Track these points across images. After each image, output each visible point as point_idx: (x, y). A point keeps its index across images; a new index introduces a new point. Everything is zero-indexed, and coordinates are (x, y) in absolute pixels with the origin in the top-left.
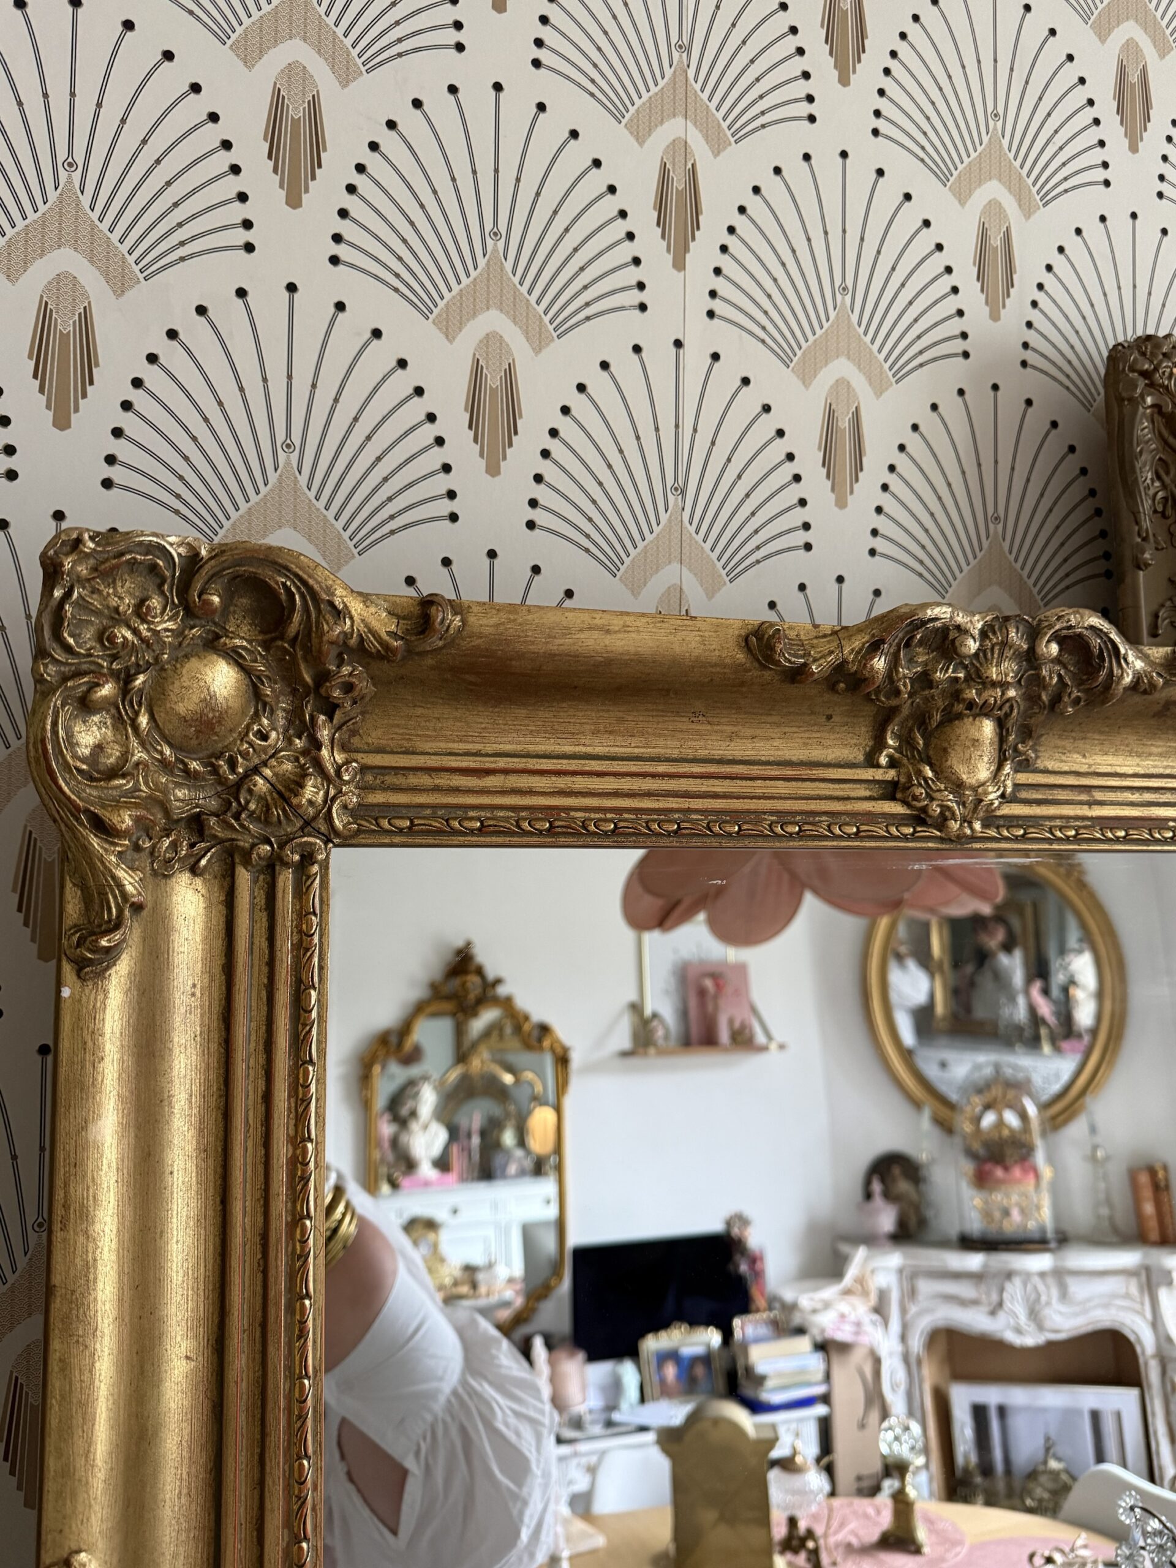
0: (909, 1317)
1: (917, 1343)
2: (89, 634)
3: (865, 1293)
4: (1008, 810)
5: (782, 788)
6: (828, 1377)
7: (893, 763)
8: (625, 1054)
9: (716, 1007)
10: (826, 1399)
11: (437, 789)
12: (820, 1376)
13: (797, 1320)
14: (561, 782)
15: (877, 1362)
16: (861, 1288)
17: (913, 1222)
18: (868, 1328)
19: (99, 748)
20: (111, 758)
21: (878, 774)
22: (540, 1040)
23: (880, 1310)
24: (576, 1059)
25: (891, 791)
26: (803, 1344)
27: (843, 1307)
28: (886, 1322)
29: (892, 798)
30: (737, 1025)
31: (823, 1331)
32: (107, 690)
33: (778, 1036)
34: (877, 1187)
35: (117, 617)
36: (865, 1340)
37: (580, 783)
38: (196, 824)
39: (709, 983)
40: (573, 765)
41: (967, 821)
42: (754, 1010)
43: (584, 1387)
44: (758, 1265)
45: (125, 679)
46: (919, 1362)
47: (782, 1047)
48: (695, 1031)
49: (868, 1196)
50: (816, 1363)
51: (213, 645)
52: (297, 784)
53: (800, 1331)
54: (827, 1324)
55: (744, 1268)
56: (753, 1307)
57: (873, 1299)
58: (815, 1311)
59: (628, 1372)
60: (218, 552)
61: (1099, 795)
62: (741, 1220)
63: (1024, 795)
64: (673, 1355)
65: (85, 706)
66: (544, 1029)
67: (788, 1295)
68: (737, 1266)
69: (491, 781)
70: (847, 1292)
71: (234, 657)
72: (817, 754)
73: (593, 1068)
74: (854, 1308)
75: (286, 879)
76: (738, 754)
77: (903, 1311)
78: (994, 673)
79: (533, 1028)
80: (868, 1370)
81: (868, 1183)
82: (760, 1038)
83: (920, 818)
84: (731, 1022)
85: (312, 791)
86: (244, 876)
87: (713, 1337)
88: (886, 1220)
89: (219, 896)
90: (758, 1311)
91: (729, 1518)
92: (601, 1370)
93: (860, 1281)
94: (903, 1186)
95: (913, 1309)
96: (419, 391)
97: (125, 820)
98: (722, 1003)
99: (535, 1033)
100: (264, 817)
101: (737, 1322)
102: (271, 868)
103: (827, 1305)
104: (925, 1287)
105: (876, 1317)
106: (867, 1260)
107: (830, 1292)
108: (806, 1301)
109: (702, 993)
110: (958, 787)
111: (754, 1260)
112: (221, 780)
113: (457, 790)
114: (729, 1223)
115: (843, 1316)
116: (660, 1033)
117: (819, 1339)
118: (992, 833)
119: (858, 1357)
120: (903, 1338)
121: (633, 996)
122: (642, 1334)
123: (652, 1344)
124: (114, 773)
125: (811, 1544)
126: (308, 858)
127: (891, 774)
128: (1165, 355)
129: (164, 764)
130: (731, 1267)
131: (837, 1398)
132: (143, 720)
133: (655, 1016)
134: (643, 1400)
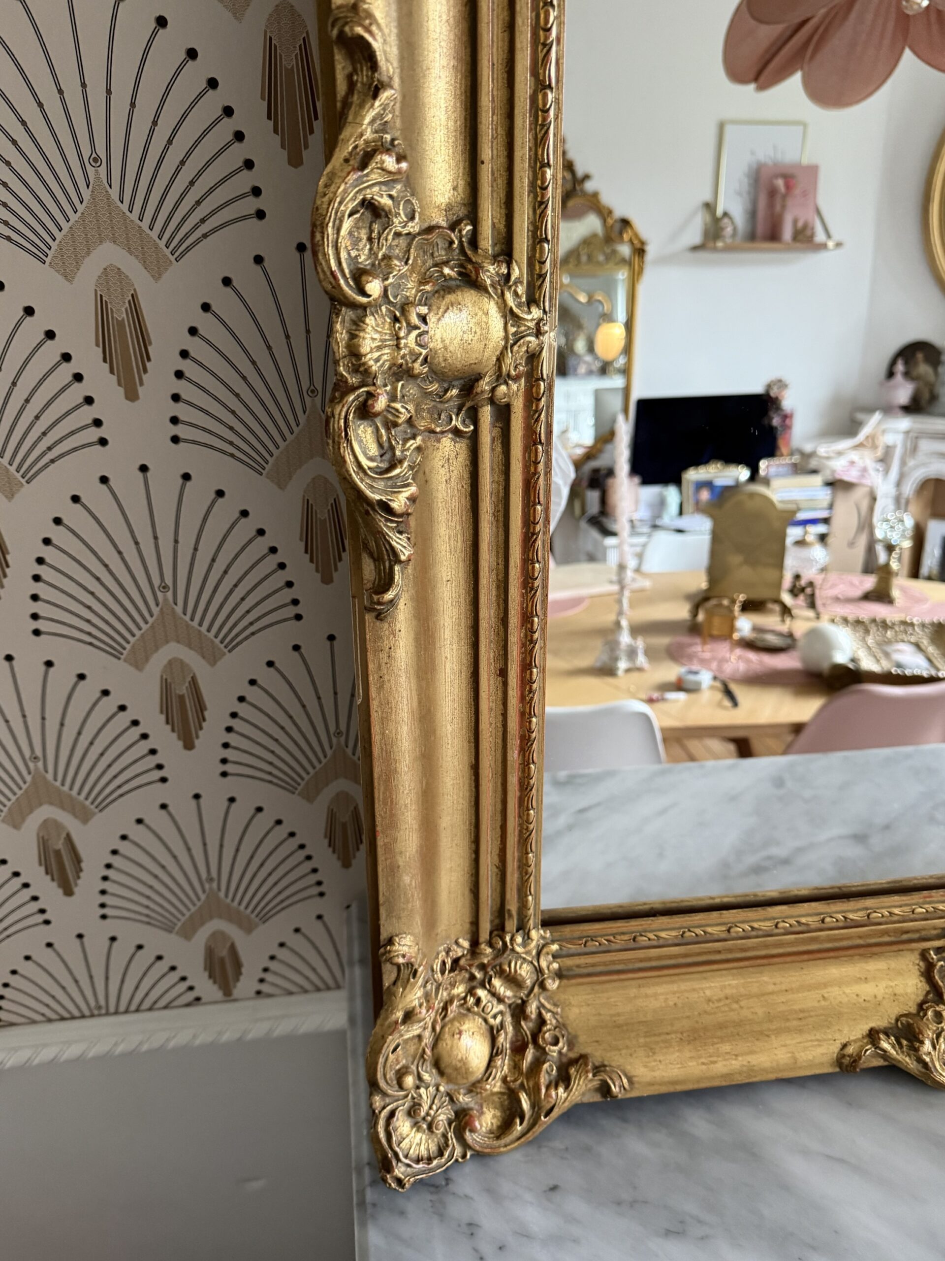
0: (906, 469)
1: (909, 489)
3: (874, 447)
6: (831, 507)
8: (695, 248)
9: (784, 207)
10: (826, 521)
12: (825, 504)
13: (813, 463)
15: (874, 499)
16: (871, 443)
17: (926, 396)
18: (872, 473)
22: (621, 233)
23: (885, 460)
24: (651, 251)
26: (817, 480)
27: (854, 456)
28: (887, 471)
30: (800, 224)
31: (833, 472)
33: (837, 236)
34: (900, 367)
36: (867, 482)
39: (780, 183)
42: (818, 212)
43: (637, 502)
44: (787, 421)
46: (907, 502)
47: (839, 245)
48: (760, 230)
49: (891, 374)
50: (824, 495)
53: (814, 472)
54: (840, 467)
55: (776, 421)
56: (778, 453)
57: (880, 453)
58: (828, 458)
59: (671, 494)
62: (781, 384)
64: (708, 484)
66: (625, 223)
67: (808, 448)
68: (771, 419)
70: (860, 446)
73: (665, 260)
74: (862, 458)
77: (903, 463)
79: (616, 221)
80: (865, 504)
81: (893, 363)
82: (820, 237)
84: (795, 221)
87: (744, 473)
88: (903, 392)
90: (782, 455)
91: (752, 561)
92: (652, 491)
93: (872, 438)
94: (924, 369)
95: (911, 463)
98: (790, 202)
99: (618, 226)
101: (763, 464)
103: (840, 454)
104: (926, 446)
105: (880, 466)
106: (879, 423)
107: (845, 444)
108: (822, 450)
109: (772, 193)
111: (786, 417)
114: (769, 387)
115: (852, 463)
116: (729, 230)
117: (830, 478)
119: (859, 494)
120: (899, 484)
121: (707, 197)
122: (686, 467)
123: (692, 475)
125: (809, 591)
130: (766, 422)
131: (835, 522)
133: (726, 214)
134: (681, 513)
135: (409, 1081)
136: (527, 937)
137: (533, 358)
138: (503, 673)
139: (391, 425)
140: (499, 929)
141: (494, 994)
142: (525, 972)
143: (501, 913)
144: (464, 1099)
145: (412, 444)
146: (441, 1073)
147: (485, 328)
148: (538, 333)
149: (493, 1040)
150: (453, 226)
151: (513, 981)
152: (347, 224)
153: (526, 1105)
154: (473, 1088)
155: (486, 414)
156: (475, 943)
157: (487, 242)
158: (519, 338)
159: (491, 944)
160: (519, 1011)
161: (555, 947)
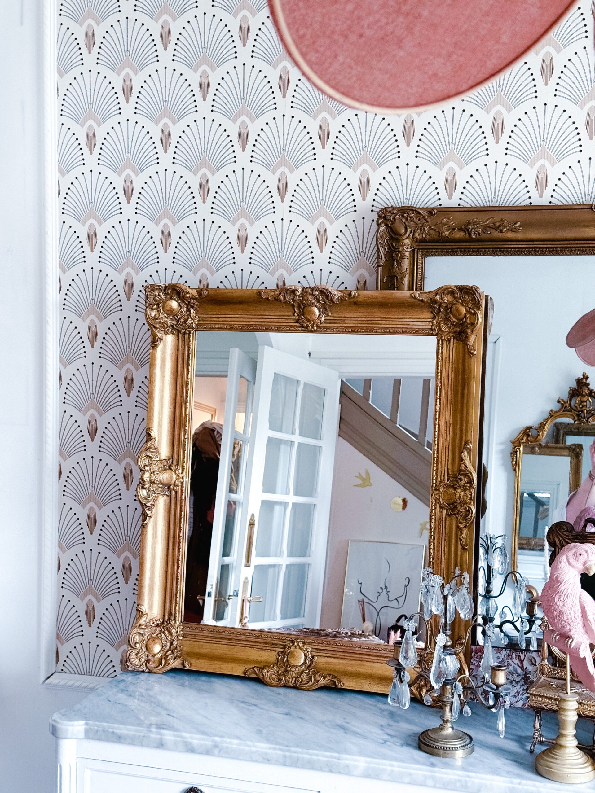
2: (152, 299)
4: (322, 325)
5: (275, 320)
7: (298, 315)
11: (211, 321)
14: (232, 319)
19: (155, 315)
20: (157, 317)
21: (294, 317)
25: (297, 321)
29: (297, 322)
32: (155, 306)
35: (156, 296)
37: (236, 319)
38: (172, 326)
40: (234, 316)
41: (312, 327)
45: (158, 305)
51: (171, 298)
52: (187, 320)
60: (169, 285)
61: (346, 322)
63: (328, 322)
65: (152, 309)
69: (220, 319)
71: (174, 300)
72: (282, 314)
75: (187, 336)
76: (267, 314)
78: (306, 298)
83: (302, 326)
85: (190, 321)
86: (180, 335)
89: (177, 338)
96: (228, 238)
97: (158, 326)
100: (182, 325)
102: (184, 334)
110: (309, 320)
112: (176, 319)
113: (214, 321)
118: (319, 329)
124: (157, 319)
126: (190, 333)
127: (297, 317)
128: (390, 212)
129: (166, 317)
132: (162, 311)
135: (138, 645)
136: (175, 622)
137: (182, 483)
138: (174, 549)
139: (149, 491)
140: (169, 619)
141: (165, 636)
142: (173, 631)
143: (170, 614)
144: (150, 657)
145: (154, 495)
146: (147, 649)
147: (172, 477)
148: (183, 479)
149: (163, 647)
150: (169, 459)
151: (170, 633)
152: (143, 458)
153: (163, 662)
154: (153, 656)
155: (173, 493)
156: (163, 621)
157: (175, 463)
158: (179, 479)
159: (167, 622)
160: (171, 644)
161: (182, 627)
